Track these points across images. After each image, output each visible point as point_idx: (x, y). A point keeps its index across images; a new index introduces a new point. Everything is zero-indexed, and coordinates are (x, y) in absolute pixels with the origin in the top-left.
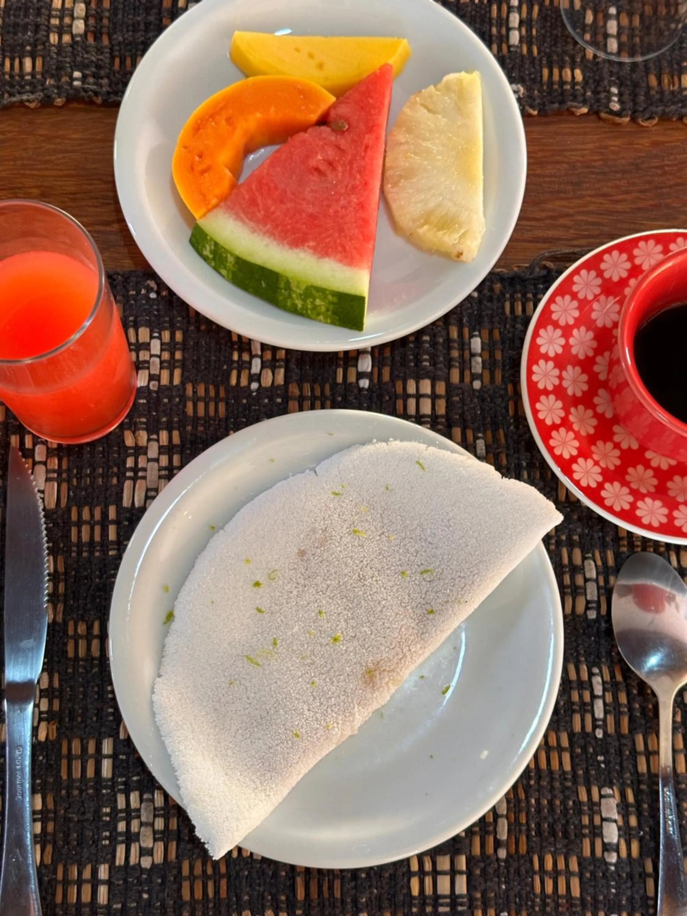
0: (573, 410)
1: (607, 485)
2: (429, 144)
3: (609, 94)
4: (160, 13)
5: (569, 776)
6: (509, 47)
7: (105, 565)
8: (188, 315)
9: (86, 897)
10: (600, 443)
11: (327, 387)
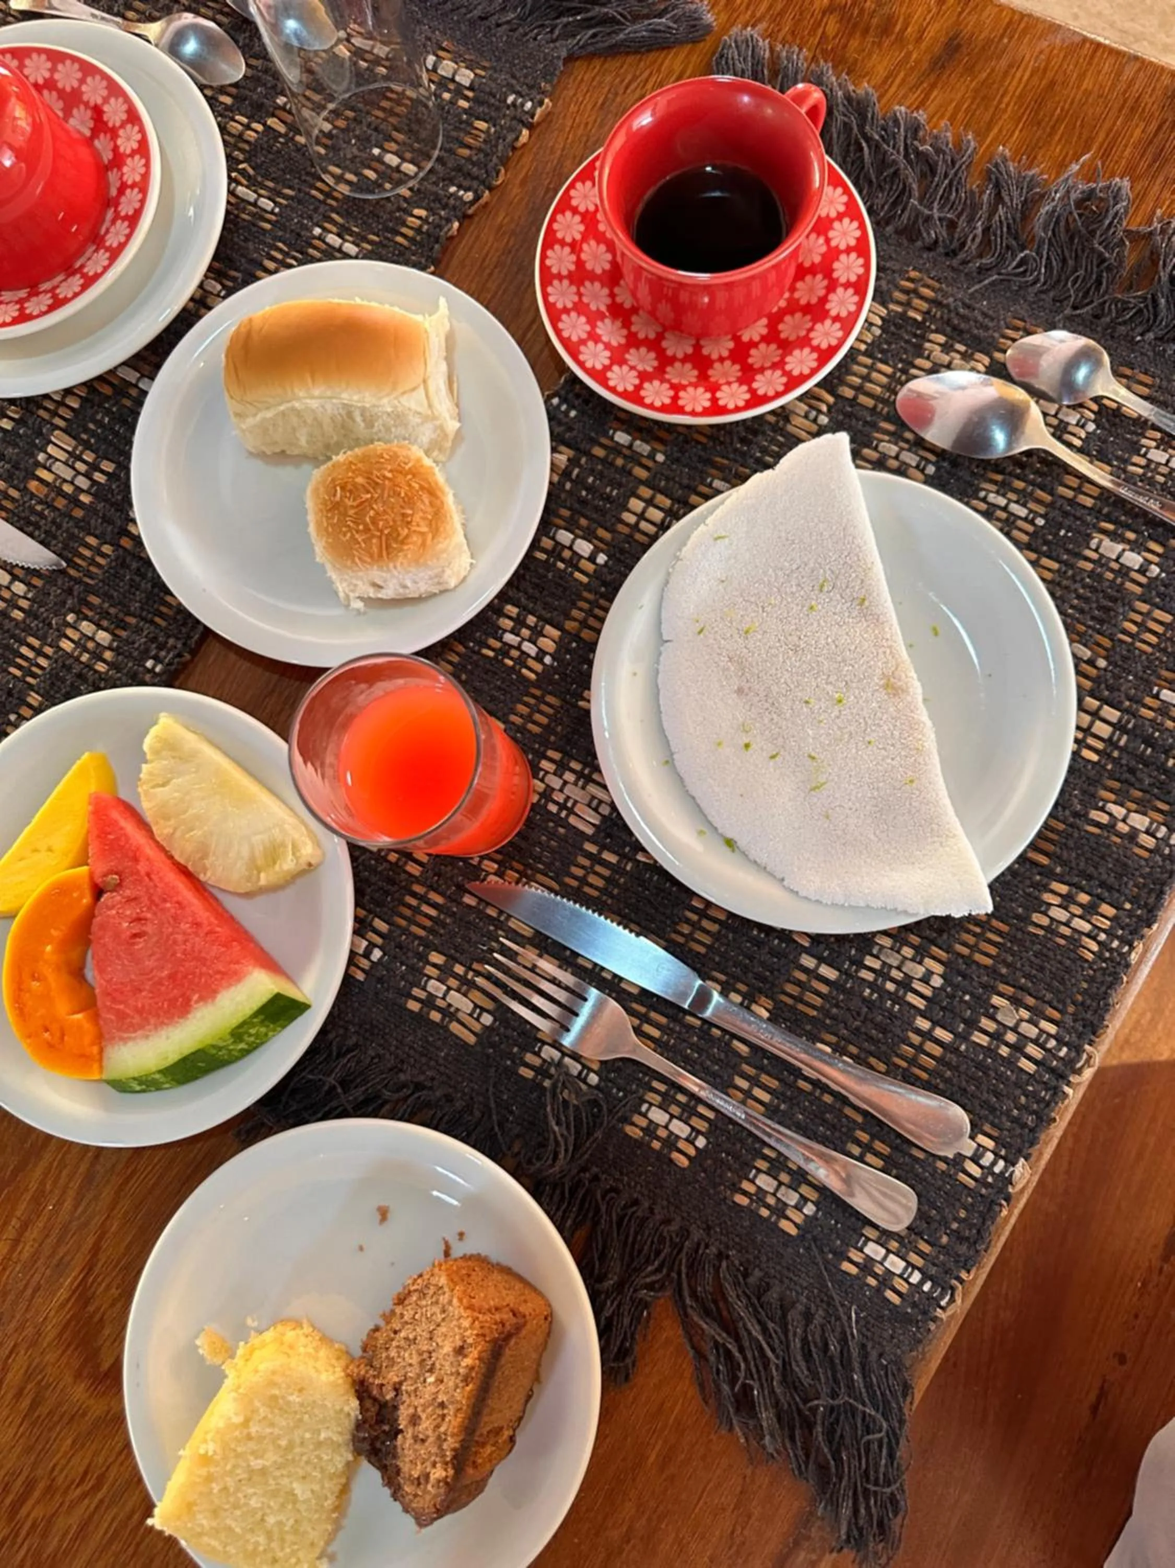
0: (667, 376)
1: (755, 385)
3: (454, 195)
5: (1064, 568)
9: (937, 1051)
11: (585, 594)
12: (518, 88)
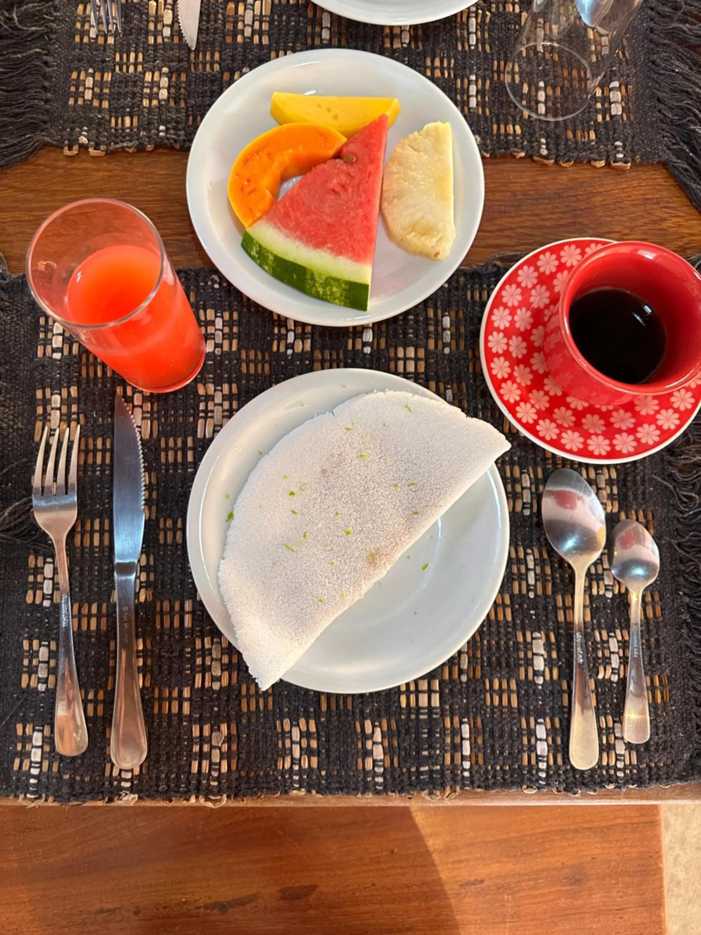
0: (516, 368)
1: (541, 422)
2: (415, 174)
3: (540, 144)
4: (221, 84)
5: (510, 625)
6: (469, 109)
7: (185, 479)
8: (242, 301)
9: (175, 709)
10: (534, 391)
11: (341, 353)
12: (628, 144)
